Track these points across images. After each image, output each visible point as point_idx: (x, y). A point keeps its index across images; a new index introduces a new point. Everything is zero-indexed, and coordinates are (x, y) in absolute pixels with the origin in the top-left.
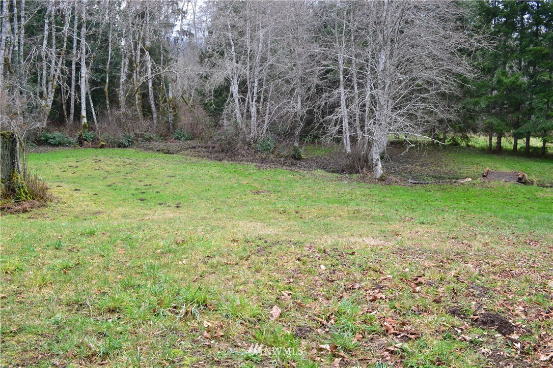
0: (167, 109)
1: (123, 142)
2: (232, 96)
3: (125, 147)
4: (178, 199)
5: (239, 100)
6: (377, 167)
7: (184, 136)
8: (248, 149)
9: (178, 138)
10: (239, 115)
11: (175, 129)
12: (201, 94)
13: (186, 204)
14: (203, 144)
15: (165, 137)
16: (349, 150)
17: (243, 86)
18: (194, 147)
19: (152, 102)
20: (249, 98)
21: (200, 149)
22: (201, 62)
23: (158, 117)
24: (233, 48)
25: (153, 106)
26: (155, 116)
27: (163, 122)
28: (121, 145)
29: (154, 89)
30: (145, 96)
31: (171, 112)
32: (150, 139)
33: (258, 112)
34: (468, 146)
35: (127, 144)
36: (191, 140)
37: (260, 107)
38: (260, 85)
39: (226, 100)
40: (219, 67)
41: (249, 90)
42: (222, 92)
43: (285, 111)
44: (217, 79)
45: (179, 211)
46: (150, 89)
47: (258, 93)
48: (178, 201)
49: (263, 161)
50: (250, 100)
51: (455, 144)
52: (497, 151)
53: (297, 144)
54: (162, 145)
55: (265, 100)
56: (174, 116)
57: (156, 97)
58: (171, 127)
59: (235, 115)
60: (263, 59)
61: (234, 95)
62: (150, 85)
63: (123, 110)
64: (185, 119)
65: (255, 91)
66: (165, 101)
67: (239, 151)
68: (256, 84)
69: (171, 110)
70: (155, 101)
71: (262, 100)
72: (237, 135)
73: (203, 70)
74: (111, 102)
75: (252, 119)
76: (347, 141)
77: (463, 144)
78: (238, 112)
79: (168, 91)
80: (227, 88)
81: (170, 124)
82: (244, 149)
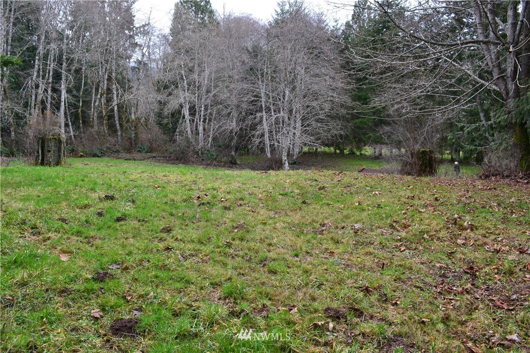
0: (130, 128)
1: (97, 154)
2: (184, 117)
3: (98, 157)
5: (190, 120)
6: (285, 165)
7: (144, 149)
8: (197, 157)
9: (139, 151)
10: (189, 132)
11: (136, 144)
12: (160, 115)
14: (161, 155)
15: (129, 150)
16: (269, 155)
17: (193, 111)
18: (155, 157)
19: (117, 122)
20: (197, 119)
21: (159, 158)
22: (159, 90)
23: (122, 135)
24: (185, 82)
25: (118, 125)
26: (119, 133)
27: (126, 138)
28: (95, 156)
29: (119, 111)
30: (111, 117)
31: (133, 130)
32: (118, 151)
33: (204, 129)
34: (361, 154)
35: (100, 155)
36: (150, 152)
37: (206, 126)
38: (206, 109)
39: (178, 121)
40: (175, 96)
41: (197, 113)
42: (177, 115)
43: (223, 128)
44: (173, 104)
46: (116, 111)
47: (204, 116)
49: (208, 165)
50: (198, 121)
51: (352, 153)
52: (377, 158)
53: (233, 153)
54: (128, 156)
55: (210, 120)
56: (135, 133)
57: (120, 118)
58: (133, 143)
59: (187, 132)
60: (208, 92)
61: (186, 117)
62: (116, 108)
63: (96, 128)
64: (144, 136)
65: (202, 114)
66: (128, 121)
67: (190, 159)
68: (203, 109)
69: (133, 129)
70: (119, 121)
71: (207, 121)
72: (188, 147)
73: (161, 97)
74: (84, 122)
75: (200, 135)
76: (268, 150)
77: (358, 153)
78: (189, 129)
79: (130, 114)
80: (179, 112)
81: (133, 140)
82: (193, 157)
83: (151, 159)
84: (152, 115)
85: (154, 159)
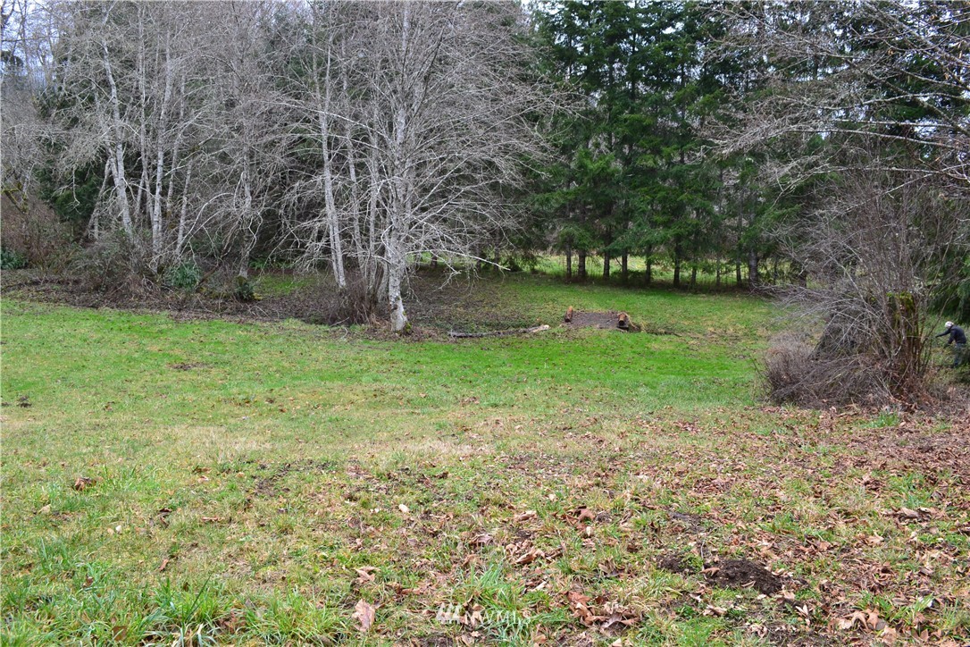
2: (111, 182)
4: (21, 389)
5: (128, 190)
6: (397, 312)
7: (10, 261)
8: (148, 283)
10: (126, 220)
12: (47, 176)
13: (40, 398)
14: (54, 277)
16: (342, 282)
17: (133, 166)
18: (36, 283)
20: (144, 187)
21: (48, 286)
22: (44, 114)
24: (114, 91)
33: (164, 214)
34: (534, 272)
36: (25, 267)
37: (168, 205)
38: (167, 163)
39: (96, 191)
40: (87, 127)
41: (144, 173)
42: (91, 176)
43: (220, 213)
44: (82, 148)
45: (30, 414)
47: (163, 179)
48: (22, 394)
49: (181, 306)
50: (148, 190)
51: (515, 269)
52: (578, 279)
53: (244, 274)
55: (178, 191)
59: (120, 219)
60: (174, 116)
61: (117, 181)
64: (10, 227)
65: (159, 175)
67: (132, 288)
68: (160, 162)
71: (170, 192)
72: (126, 258)
73: (51, 131)
75: (155, 227)
76: (338, 266)
77: (526, 269)
78: (125, 212)
80: (98, 169)
82: (140, 285)
83: (26, 288)
84: (28, 175)
85: (33, 288)
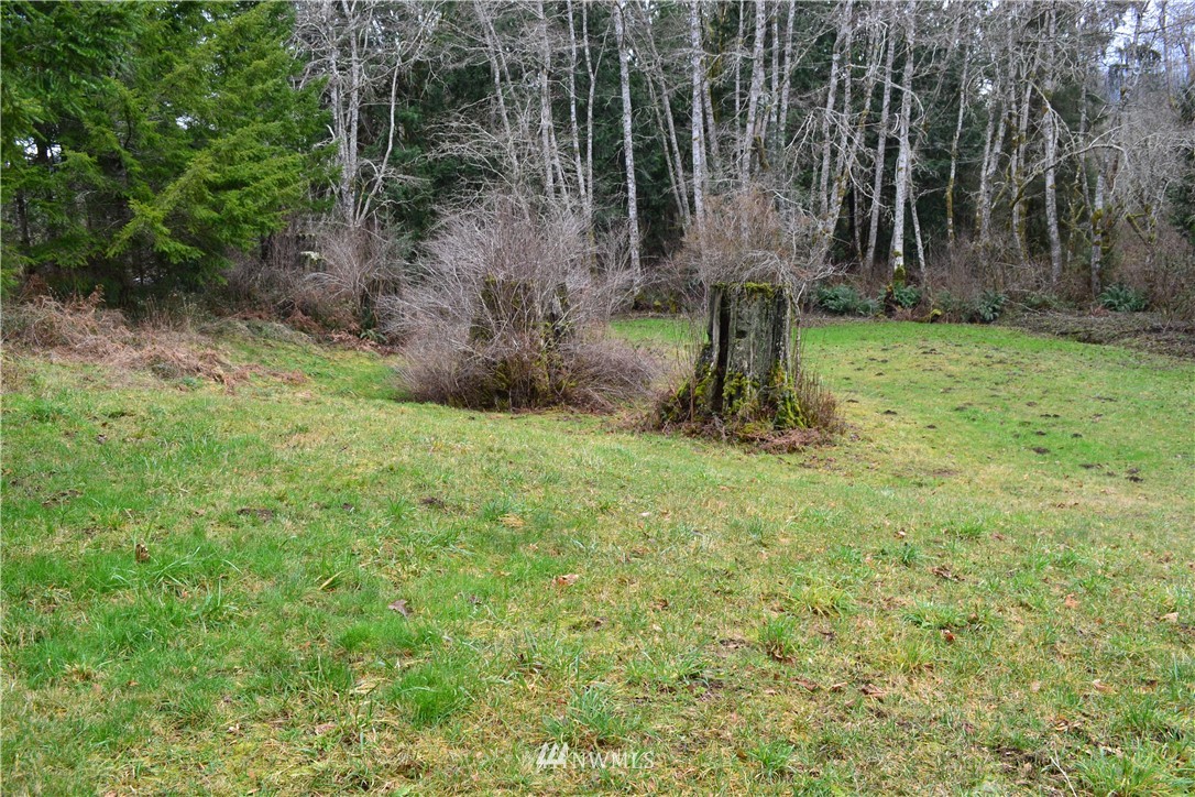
0: (1088, 236)
1: (982, 312)
3: (984, 321)
4: (1131, 458)
7: (1127, 301)
9: (1110, 306)
11: (1104, 283)
12: (1184, 195)
13: (1153, 474)
14: (1180, 324)
15: (1078, 302)
18: (1157, 330)
19: (1052, 221)
21: (1171, 335)
22: (1184, 119)
23: (1064, 255)
25: (1054, 228)
26: (1056, 252)
27: (1076, 266)
28: (975, 318)
29: (1059, 190)
30: (1035, 206)
31: (1097, 244)
32: (1043, 306)
35: (989, 316)
36: (1145, 310)
45: (1140, 491)
46: (1049, 190)
48: (1131, 465)
54: (1071, 321)
56: (1104, 252)
57: (1061, 209)
58: (1095, 279)
62: (1050, 181)
63: (985, 239)
64: (1131, 261)
66: (1084, 217)
69: (1098, 238)
70: (1058, 217)
74: (957, 221)
79: (1092, 193)
81: (1094, 273)
83: (1144, 335)
84: (1160, 196)
85: (1153, 336)
